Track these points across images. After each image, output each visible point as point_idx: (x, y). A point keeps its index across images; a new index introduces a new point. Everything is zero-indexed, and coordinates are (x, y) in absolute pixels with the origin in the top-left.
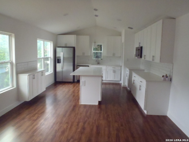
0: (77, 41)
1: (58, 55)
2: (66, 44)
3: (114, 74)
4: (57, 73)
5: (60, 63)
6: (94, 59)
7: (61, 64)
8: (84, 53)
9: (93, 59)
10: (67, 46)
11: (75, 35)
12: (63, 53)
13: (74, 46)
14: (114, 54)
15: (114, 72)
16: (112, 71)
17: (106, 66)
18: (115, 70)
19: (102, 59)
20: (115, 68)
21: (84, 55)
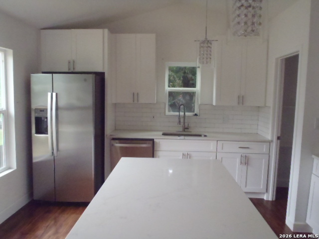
0: (114, 52)
1: (36, 104)
2: (72, 63)
4: (34, 166)
5: (45, 131)
6: (172, 113)
7: (49, 135)
8: (136, 96)
9: (167, 113)
10: (77, 70)
11: (106, 31)
12: (54, 95)
13: (100, 70)
14: (241, 100)
15: (246, 161)
16: (238, 160)
17: (217, 141)
18: (247, 155)
19: (196, 115)
20: (248, 148)
21: (138, 101)
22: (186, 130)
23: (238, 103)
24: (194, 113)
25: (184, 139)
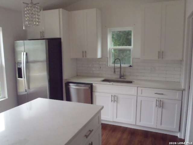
3: (160, 109)
7: (23, 79)
10: (45, 37)
11: (61, 10)
13: (58, 37)
14: (161, 54)
15: (161, 104)
16: (154, 104)
17: (138, 87)
18: (161, 100)
19: (130, 66)
20: (162, 94)
21: (86, 56)
22: (122, 77)
23: (159, 57)
24: (129, 65)
25: (113, 85)
